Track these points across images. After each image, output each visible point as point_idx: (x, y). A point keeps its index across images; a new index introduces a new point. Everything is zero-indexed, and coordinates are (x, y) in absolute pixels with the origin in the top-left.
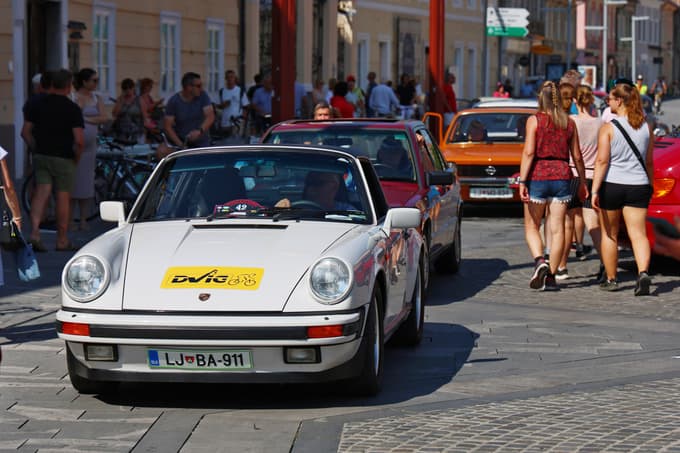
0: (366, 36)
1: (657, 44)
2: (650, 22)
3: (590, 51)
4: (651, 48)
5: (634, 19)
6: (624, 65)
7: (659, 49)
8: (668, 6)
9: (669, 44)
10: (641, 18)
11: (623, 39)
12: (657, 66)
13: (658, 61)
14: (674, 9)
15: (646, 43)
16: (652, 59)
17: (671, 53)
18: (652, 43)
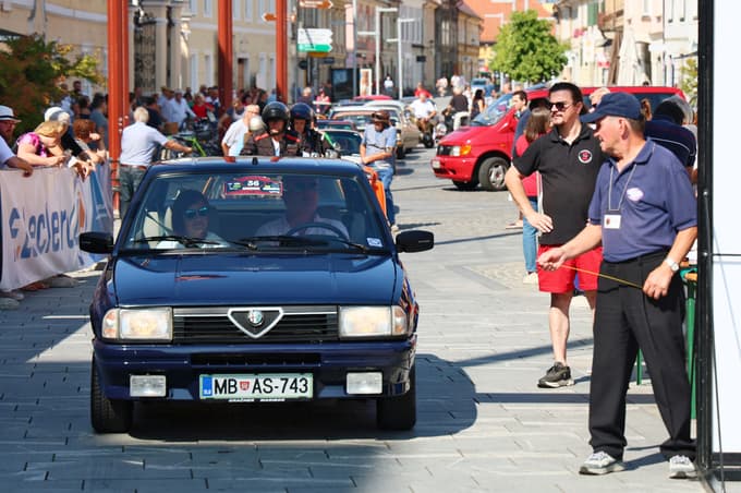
0: (195, 51)
1: (419, 43)
2: (413, 23)
3: (359, 52)
4: (414, 46)
5: (399, 21)
6: (389, 63)
7: (422, 47)
8: (430, 4)
9: (431, 42)
10: (405, 21)
11: (389, 40)
12: (420, 64)
13: (420, 59)
14: (435, 6)
15: (409, 42)
16: (415, 57)
17: (433, 50)
18: (415, 42)
